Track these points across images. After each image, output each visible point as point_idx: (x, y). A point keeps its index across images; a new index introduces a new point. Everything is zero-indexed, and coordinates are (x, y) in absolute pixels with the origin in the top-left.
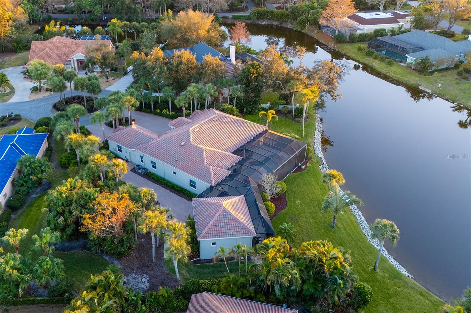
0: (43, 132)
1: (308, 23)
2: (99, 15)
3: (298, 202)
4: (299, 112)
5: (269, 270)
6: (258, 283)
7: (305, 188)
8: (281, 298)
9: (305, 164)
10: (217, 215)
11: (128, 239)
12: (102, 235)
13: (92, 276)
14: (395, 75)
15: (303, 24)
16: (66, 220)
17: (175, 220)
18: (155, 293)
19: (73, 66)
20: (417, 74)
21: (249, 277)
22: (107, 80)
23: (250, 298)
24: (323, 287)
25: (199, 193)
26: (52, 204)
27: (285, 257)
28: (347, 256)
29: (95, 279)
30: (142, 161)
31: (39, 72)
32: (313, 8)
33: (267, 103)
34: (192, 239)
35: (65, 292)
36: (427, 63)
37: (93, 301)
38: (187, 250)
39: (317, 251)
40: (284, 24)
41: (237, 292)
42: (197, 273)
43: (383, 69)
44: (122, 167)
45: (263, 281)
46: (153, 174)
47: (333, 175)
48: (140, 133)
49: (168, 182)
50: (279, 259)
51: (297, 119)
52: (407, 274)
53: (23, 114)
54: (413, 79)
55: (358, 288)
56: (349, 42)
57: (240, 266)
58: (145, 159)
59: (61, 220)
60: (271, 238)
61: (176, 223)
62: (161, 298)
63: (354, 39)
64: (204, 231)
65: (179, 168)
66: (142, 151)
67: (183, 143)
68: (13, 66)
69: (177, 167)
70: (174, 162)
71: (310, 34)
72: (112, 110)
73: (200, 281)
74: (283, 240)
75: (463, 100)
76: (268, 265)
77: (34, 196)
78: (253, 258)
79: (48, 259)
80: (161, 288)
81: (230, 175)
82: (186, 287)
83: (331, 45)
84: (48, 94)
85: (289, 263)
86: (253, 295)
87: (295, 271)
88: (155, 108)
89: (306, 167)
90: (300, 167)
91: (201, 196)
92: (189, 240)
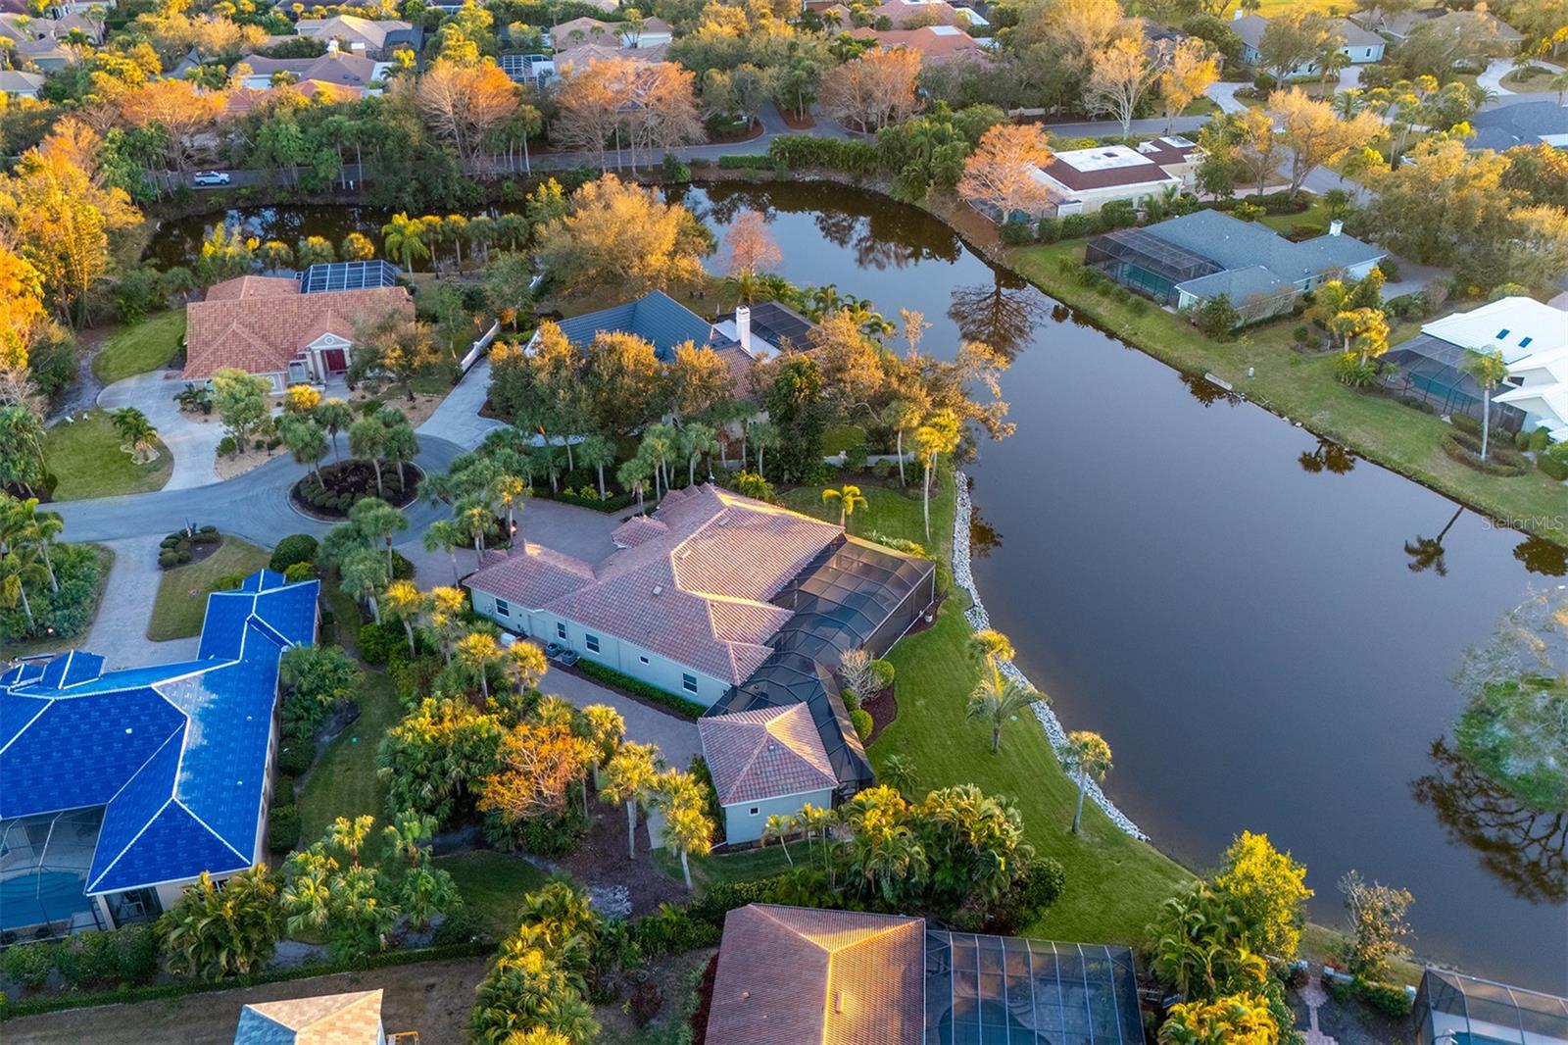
0: (305, 578)
1: (932, 182)
2: (332, 177)
3: (920, 703)
4: (916, 470)
5: (869, 851)
6: (849, 880)
7: (935, 668)
8: (894, 902)
9: (933, 611)
10: (756, 752)
11: (574, 816)
12: (525, 815)
13: (528, 897)
14: (1150, 343)
15: (919, 183)
16: (436, 789)
17: (673, 770)
18: (650, 918)
19: (311, 368)
20: (1203, 338)
21: (830, 870)
22: (411, 404)
23: (836, 907)
24: (970, 872)
25: (710, 703)
26: (400, 758)
27: (897, 824)
28: (1011, 810)
29: (535, 901)
30: (562, 635)
31: (242, 405)
32: (942, 139)
33: (837, 454)
34: (711, 805)
35: (470, 933)
36: (1224, 311)
37: (544, 940)
38: (706, 828)
39: (956, 806)
40: (865, 181)
41: (810, 899)
42: (724, 871)
43: (1122, 326)
44: (534, 662)
45: (858, 873)
46: (593, 664)
47: (989, 642)
48: (551, 569)
49: (631, 679)
50: (886, 830)
51: (912, 491)
52: (1137, 834)
53: (217, 522)
54: (1194, 353)
55: (1038, 869)
56: (1038, 241)
57: (812, 849)
58: (569, 631)
59: (426, 790)
60: (869, 791)
61: (675, 777)
62: (664, 925)
63: (1053, 234)
64: (734, 788)
65: (656, 650)
66: (562, 612)
67: (658, 590)
68: (135, 373)
69: (650, 647)
70: (643, 636)
71: (936, 213)
72: (473, 516)
73: (736, 887)
74: (892, 791)
75: (1301, 411)
76: (867, 841)
77: (326, 739)
78: (835, 833)
79: (425, 873)
80: (662, 906)
81: (772, 659)
82: (711, 901)
83: (993, 250)
84: (263, 458)
85: (904, 834)
86: (840, 902)
87: (916, 848)
88: (562, 485)
89: (935, 618)
90: (922, 619)
91: (714, 712)
92: (707, 808)
